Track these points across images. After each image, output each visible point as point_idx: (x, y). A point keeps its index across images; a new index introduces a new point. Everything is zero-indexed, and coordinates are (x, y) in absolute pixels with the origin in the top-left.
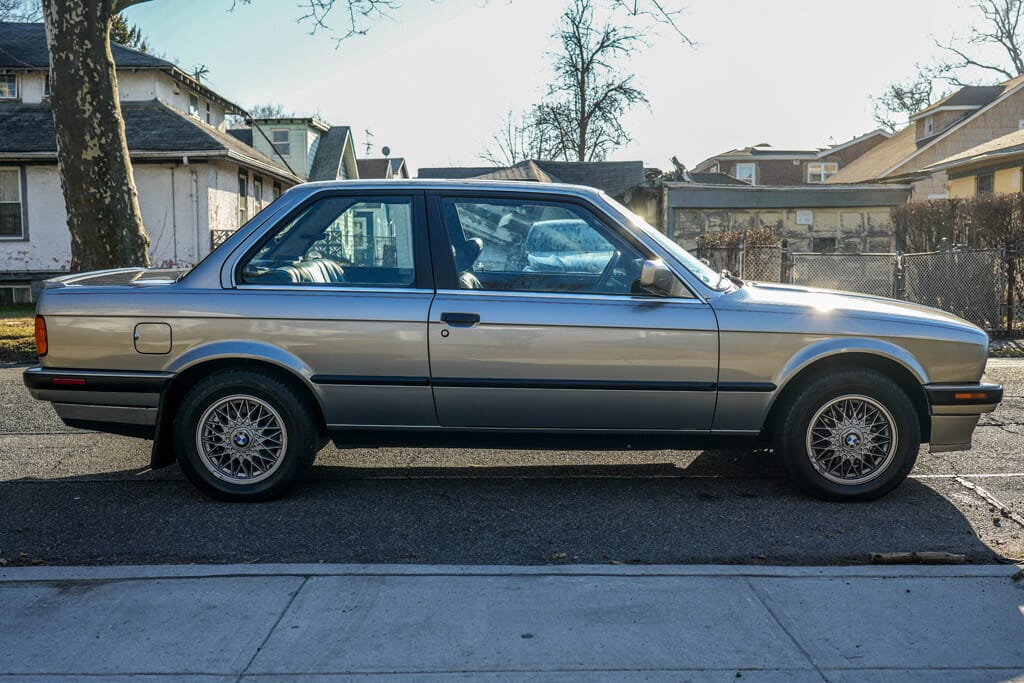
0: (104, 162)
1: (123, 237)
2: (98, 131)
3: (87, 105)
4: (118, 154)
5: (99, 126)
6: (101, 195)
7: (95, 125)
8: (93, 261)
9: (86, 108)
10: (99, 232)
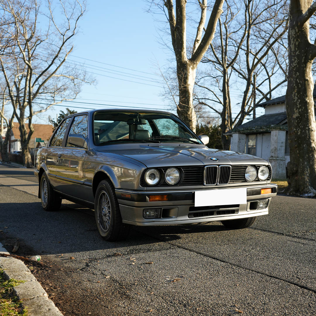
0: (299, 118)
1: (303, 147)
2: (298, 107)
3: (296, 97)
4: (306, 115)
5: (299, 104)
6: (297, 131)
7: (298, 104)
8: (293, 157)
9: (295, 98)
10: (295, 145)
